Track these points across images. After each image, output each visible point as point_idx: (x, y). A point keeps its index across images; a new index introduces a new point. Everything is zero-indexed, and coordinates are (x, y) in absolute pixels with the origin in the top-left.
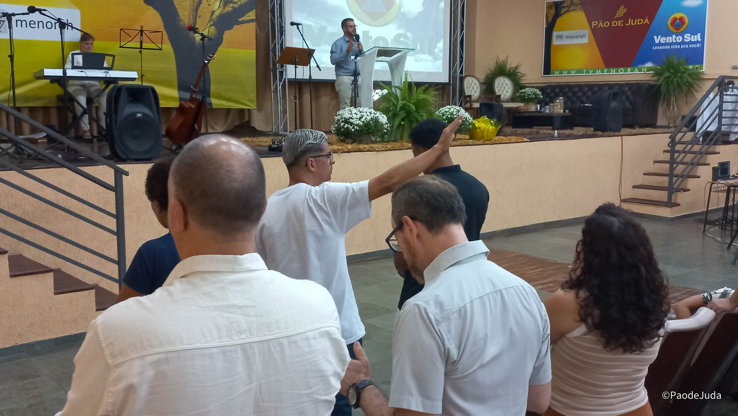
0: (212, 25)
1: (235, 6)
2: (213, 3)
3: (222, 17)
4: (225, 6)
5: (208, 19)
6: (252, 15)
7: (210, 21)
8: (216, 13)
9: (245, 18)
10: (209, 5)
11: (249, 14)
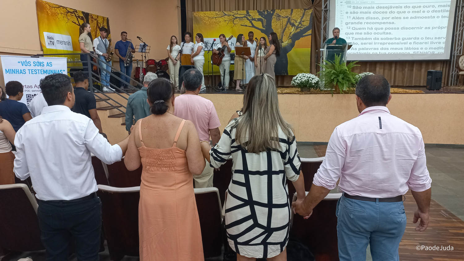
0: (290, 39)
1: (302, 29)
2: (291, 29)
3: (295, 35)
4: (296, 29)
5: (288, 36)
6: (310, 32)
7: (289, 37)
8: (292, 33)
9: (306, 34)
10: (289, 30)
11: (308, 32)
